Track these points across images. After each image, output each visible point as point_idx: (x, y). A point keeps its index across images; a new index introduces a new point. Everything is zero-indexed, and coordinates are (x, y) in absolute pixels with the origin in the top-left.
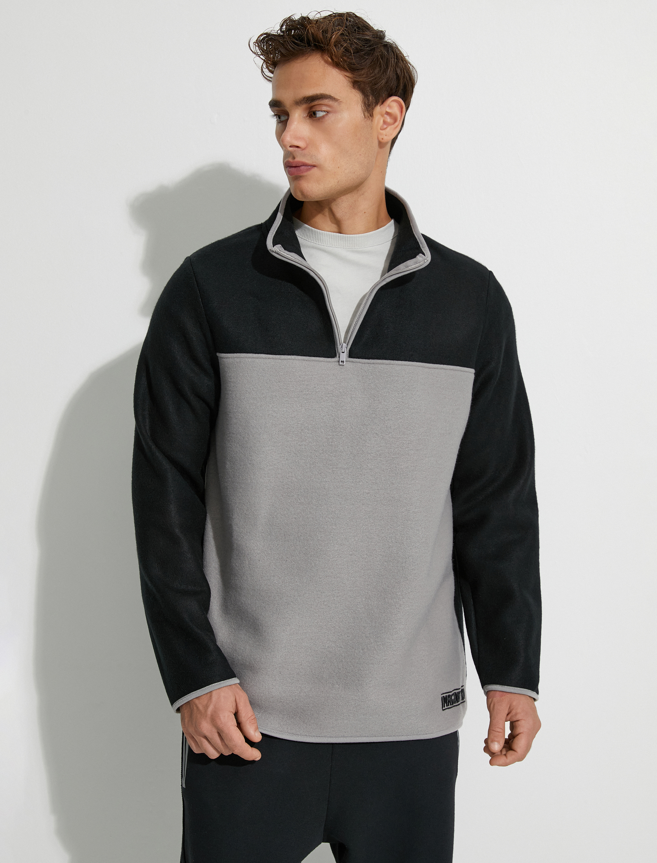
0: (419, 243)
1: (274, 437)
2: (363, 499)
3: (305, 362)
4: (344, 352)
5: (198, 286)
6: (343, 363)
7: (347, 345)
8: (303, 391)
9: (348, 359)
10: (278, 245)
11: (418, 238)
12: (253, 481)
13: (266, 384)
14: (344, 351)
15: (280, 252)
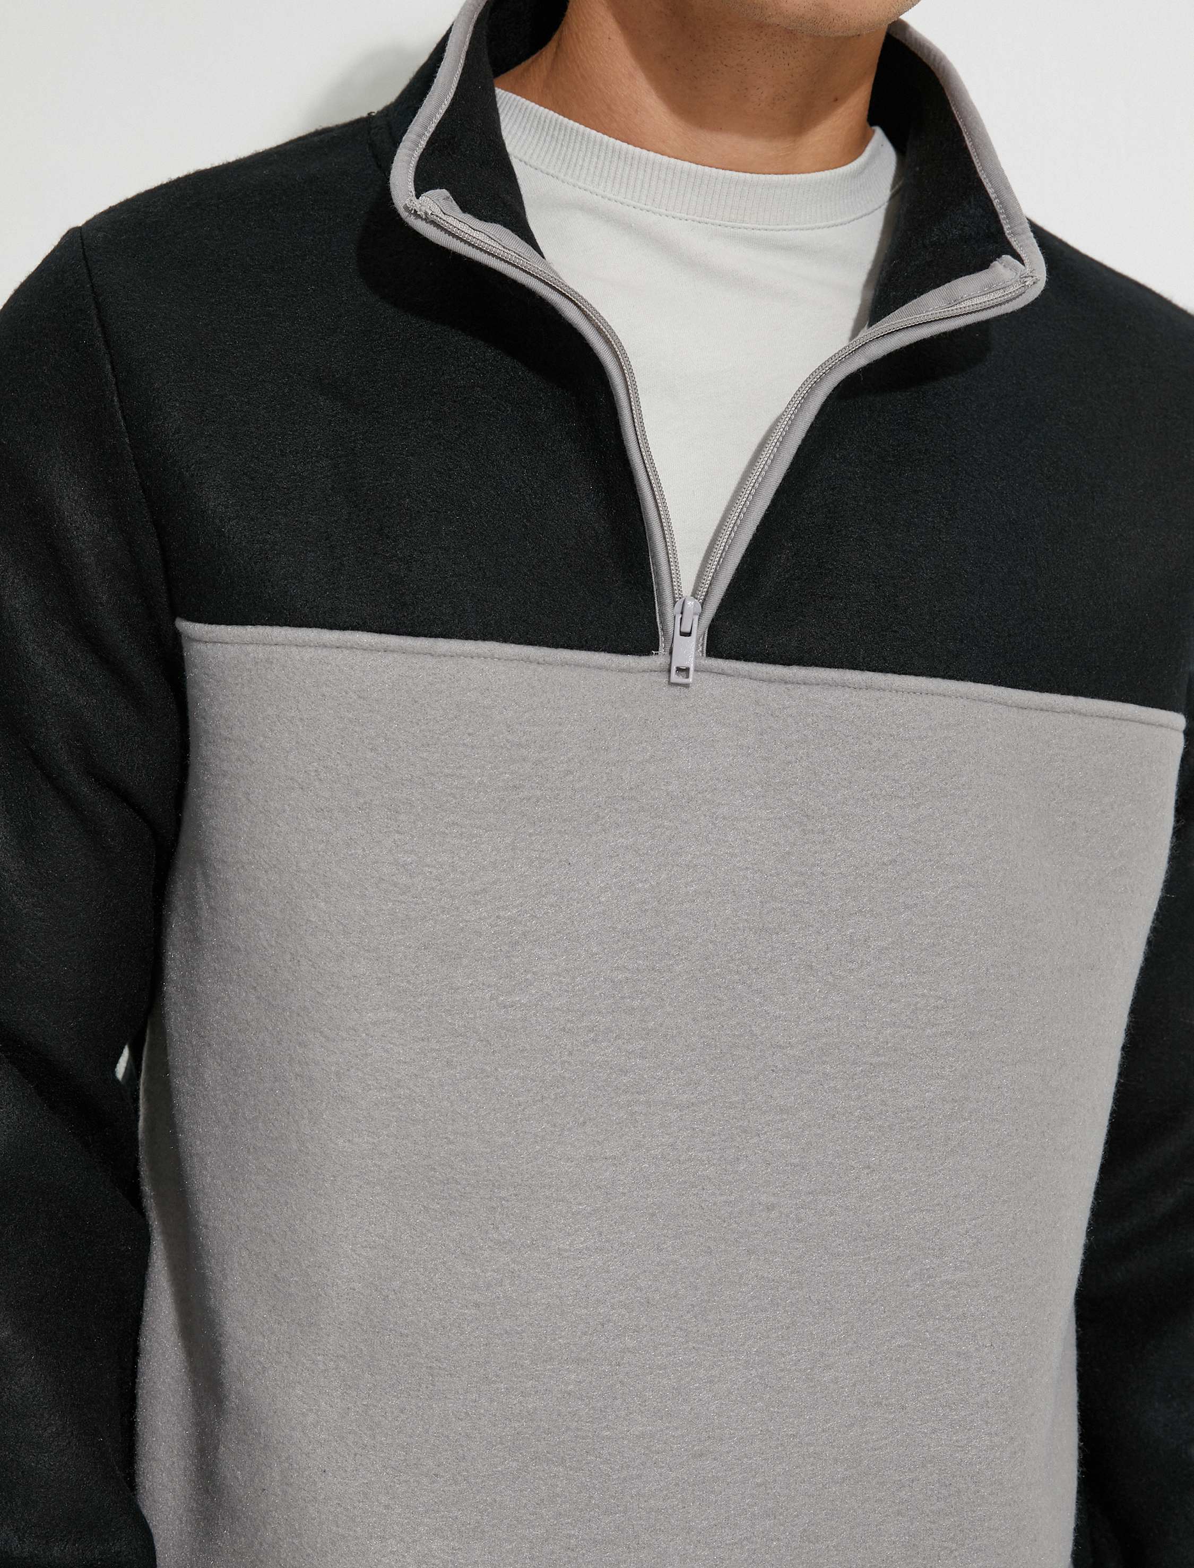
0: (1002, 217)
1: (398, 971)
2: (750, 1229)
3: (535, 670)
4: (689, 634)
5: (107, 342)
6: (688, 677)
7: (702, 605)
8: (523, 786)
9: (703, 662)
10: (438, 190)
11: (998, 197)
12: (308, 1144)
13: (370, 755)
14: (688, 630)
15: (444, 217)
